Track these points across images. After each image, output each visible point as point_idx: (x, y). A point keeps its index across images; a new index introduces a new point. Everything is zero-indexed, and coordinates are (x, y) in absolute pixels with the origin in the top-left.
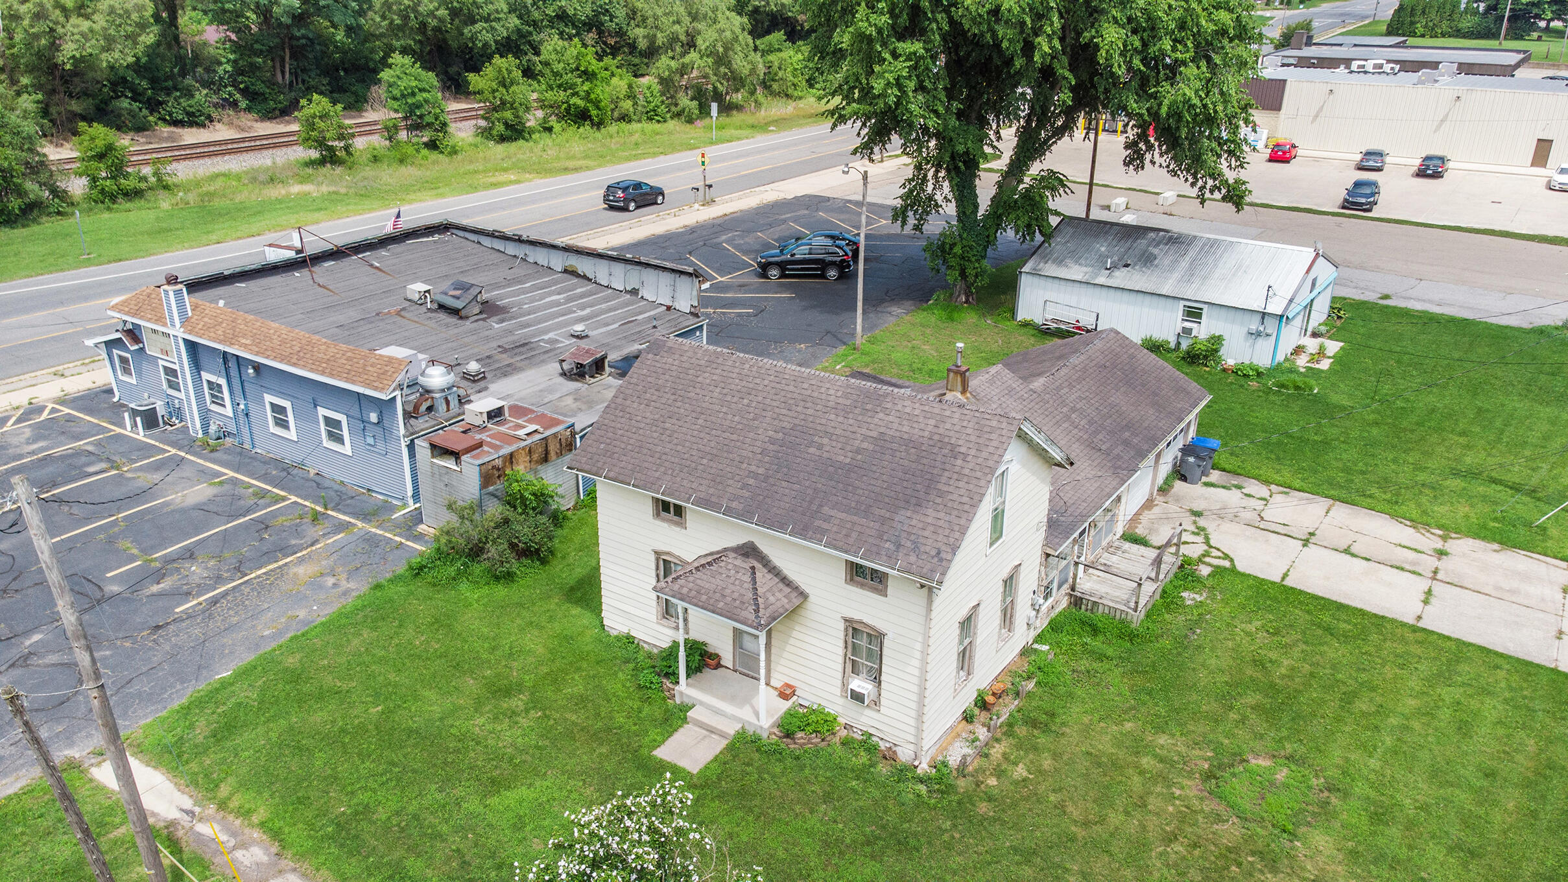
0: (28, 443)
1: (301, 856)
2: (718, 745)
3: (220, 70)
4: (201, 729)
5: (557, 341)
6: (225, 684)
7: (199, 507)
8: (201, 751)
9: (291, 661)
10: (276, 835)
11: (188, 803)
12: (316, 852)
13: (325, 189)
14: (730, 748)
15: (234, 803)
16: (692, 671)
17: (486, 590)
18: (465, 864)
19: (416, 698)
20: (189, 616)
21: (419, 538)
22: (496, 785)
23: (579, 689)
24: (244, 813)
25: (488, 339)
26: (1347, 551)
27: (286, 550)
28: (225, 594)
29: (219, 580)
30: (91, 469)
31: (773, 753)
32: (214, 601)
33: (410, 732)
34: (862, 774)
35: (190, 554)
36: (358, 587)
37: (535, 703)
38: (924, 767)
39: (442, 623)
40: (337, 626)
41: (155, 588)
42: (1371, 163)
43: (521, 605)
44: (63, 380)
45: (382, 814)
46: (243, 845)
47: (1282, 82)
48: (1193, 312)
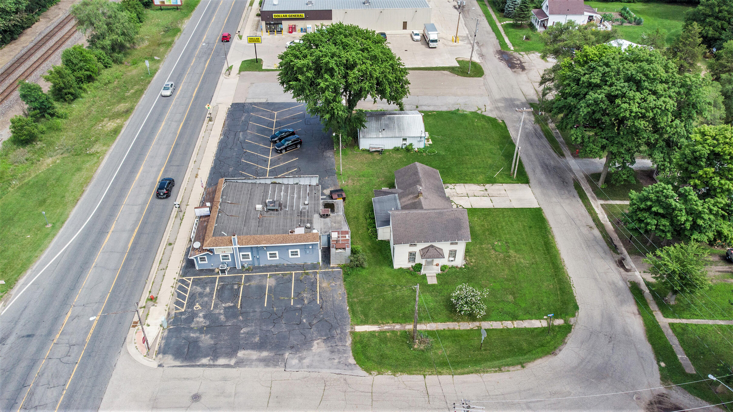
0: (205, 289)
2: (436, 278)
4: (362, 317)
6: (351, 309)
7: (278, 284)
8: (367, 320)
9: (354, 300)
10: (396, 323)
11: (378, 327)
12: (405, 321)
19: (384, 295)
20: (322, 303)
25: (292, 214)
27: (314, 283)
28: (320, 296)
29: (314, 294)
30: (236, 288)
32: (321, 299)
33: (391, 300)
34: (457, 272)
35: (298, 293)
36: (340, 283)
38: (463, 267)
40: (351, 291)
46: (394, 326)
47: (330, 11)
48: (405, 140)
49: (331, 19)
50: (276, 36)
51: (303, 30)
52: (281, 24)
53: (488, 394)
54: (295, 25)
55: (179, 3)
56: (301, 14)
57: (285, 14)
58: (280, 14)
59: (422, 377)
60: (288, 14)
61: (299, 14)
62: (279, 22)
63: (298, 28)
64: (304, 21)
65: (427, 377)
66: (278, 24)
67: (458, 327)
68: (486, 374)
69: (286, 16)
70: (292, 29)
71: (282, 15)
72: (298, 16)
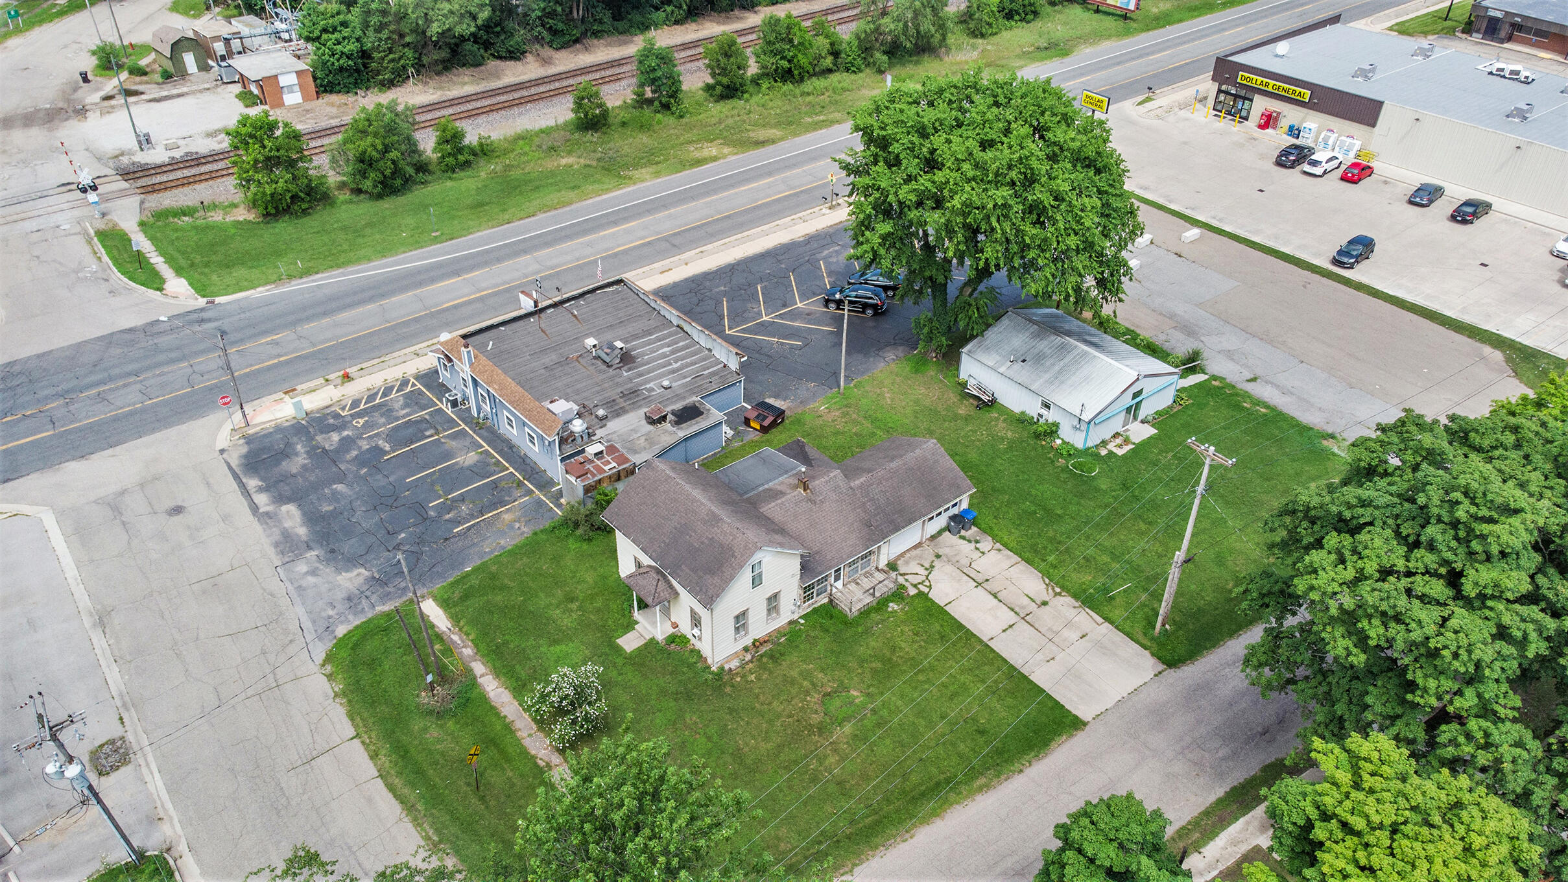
0: (402, 409)
1: (483, 656)
2: (642, 642)
3: (533, 15)
4: (457, 595)
5: (653, 390)
6: (468, 575)
7: (470, 468)
8: (455, 604)
9: (494, 568)
10: (476, 646)
11: (450, 626)
12: (488, 655)
13: (582, 161)
14: (645, 644)
15: (464, 630)
16: (640, 608)
17: (578, 545)
18: (535, 671)
19: (537, 596)
20: (459, 534)
21: (559, 506)
22: (556, 642)
23: (599, 605)
24: (467, 634)
25: (618, 385)
26: (995, 596)
27: (502, 503)
28: (473, 525)
29: (473, 517)
30: (427, 433)
31: (662, 651)
32: (469, 529)
33: (530, 612)
34: (691, 666)
35: (462, 499)
36: (527, 531)
37: (580, 608)
38: (714, 669)
39: (556, 559)
40: (513, 553)
41: (447, 517)
42: (1418, 200)
43: (591, 555)
44: (418, 360)
45: (512, 646)
46: (465, 647)
47: (1380, 104)
48: (1047, 406)
49: (1374, 126)
50: (1225, 124)
51: (1294, 131)
52: (1251, 100)
53: (355, 849)
54: (1279, 114)
55: (1132, 7)
56: (1303, 91)
57: (1265, 80)
58: (1255, 77)
59: (352, 733)
60: (1272, 82)
61: (1298, 90)
62: (1246, 94)
63: (1284, 124)
64: (1305, 110)
65: (356, 742)
66: (1244, 98)
67: (525, 734)
68: (410, 825)
69: (1267, 85)
70: (1268, 121)
71: (1260, 79)
72: (1294, 92)
